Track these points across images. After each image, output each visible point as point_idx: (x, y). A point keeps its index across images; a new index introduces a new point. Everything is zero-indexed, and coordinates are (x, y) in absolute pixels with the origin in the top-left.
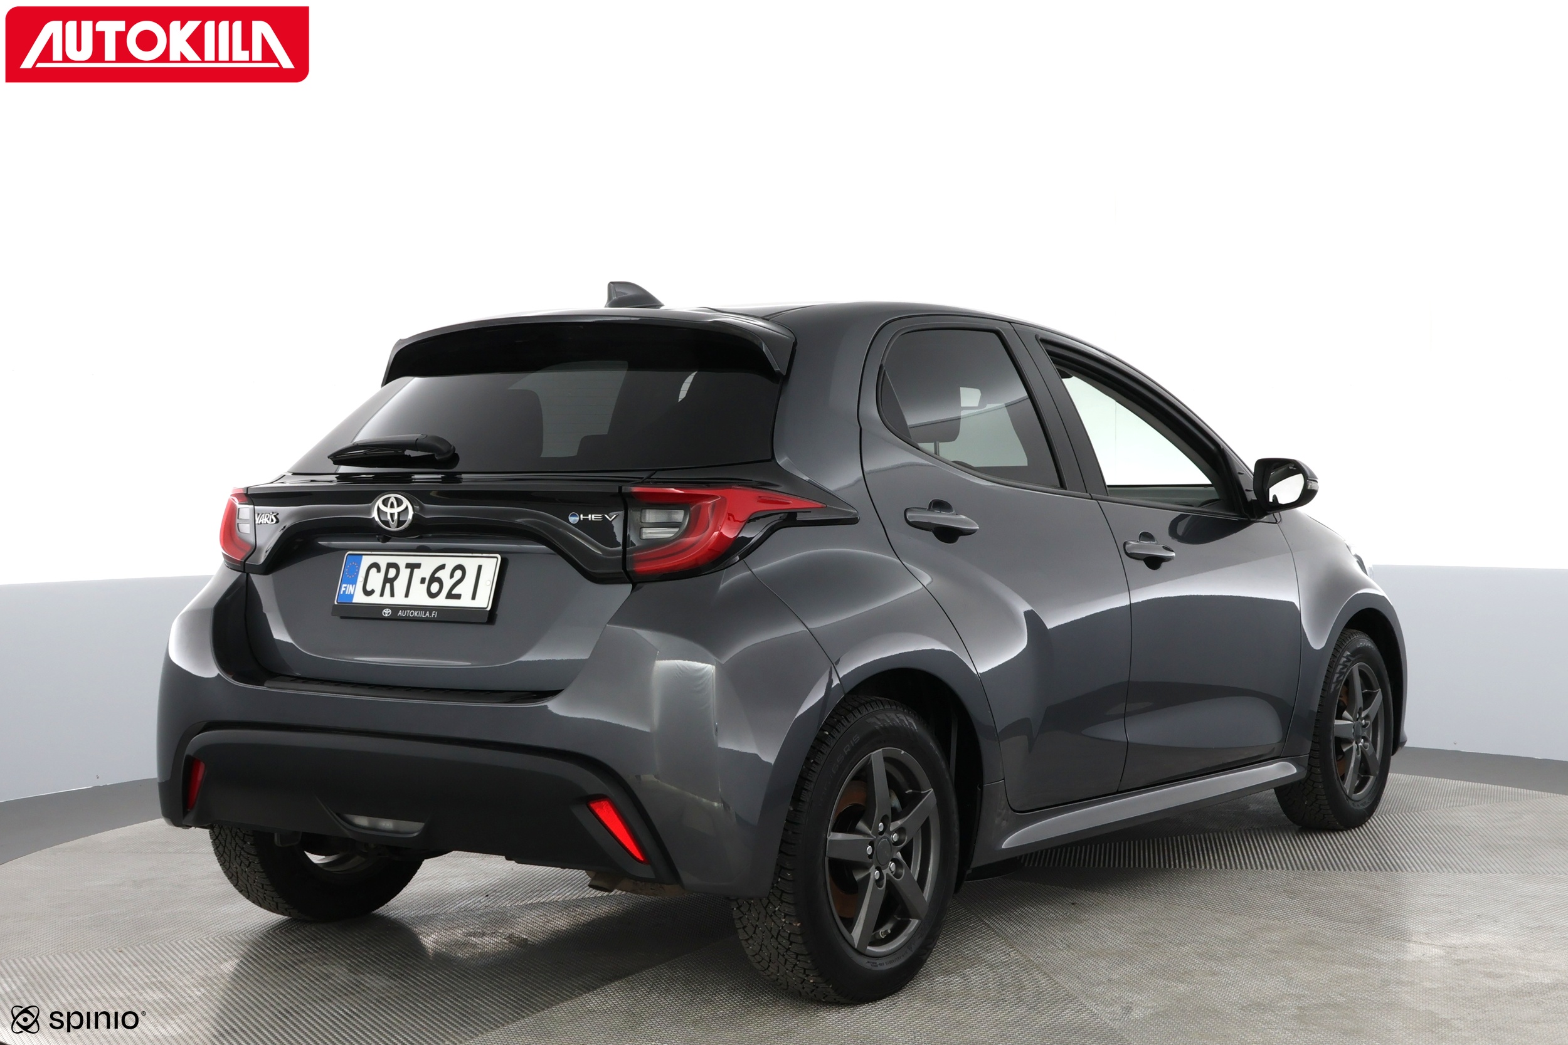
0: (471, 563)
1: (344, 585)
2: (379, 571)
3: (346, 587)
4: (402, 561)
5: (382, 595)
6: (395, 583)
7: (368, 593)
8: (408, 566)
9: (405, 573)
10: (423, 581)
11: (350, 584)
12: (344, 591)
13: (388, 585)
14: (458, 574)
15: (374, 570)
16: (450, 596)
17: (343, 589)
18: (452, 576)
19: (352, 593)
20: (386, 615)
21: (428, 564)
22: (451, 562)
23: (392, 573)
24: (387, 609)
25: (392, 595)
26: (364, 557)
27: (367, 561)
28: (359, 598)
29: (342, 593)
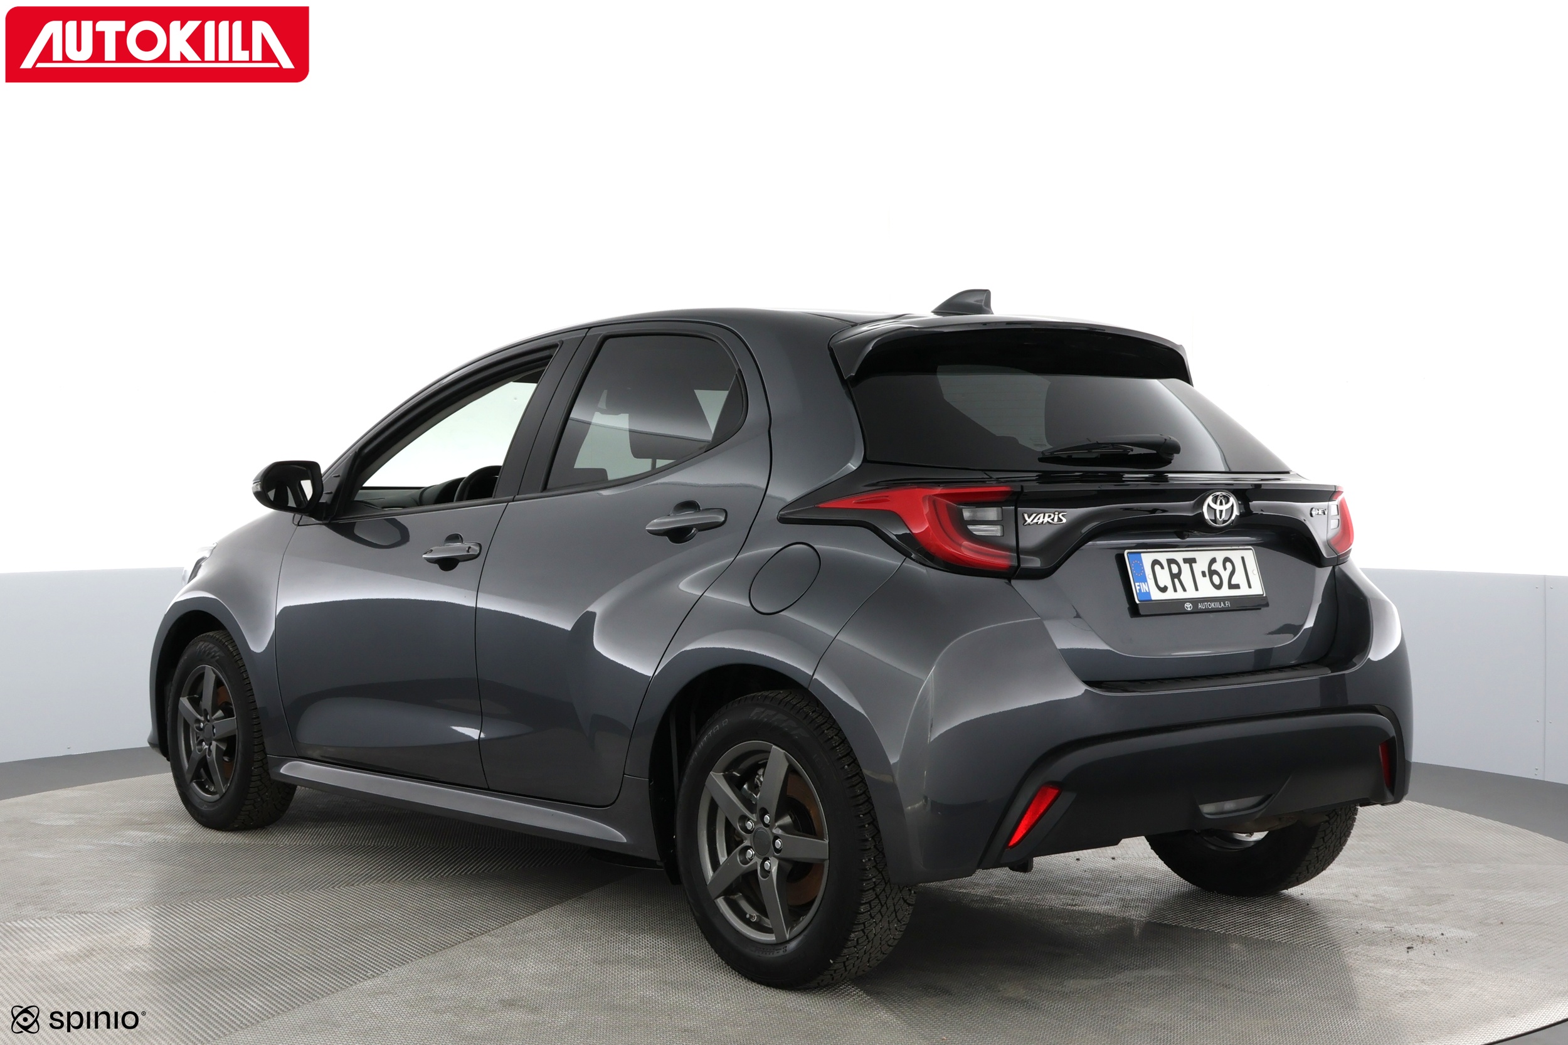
0: (1235, 555)
1: (1137, 584)
2: (1162, 568)
3: (1139, 586)
4: (1179, 556)
5: (1175, 590)
6: (1181, 577)
7: (1164, 590)
8: (1186, 561)
9: (1185, 568)
10: (1204, 574)
11: (1142, 582)
12: (1140, 590)
13: (1176, 581)
14: (1228, 565)
15: (1157, 567)
16: (1232, 586)
17: (1138, 588)
18: (1225, 569)
19: (1148, 591)
20: (1189, 609)
21: (1203, 558)
22: (1220, 555)
23: (1175, 569)
24: (1188, 603)
25: (1184, 590)
26: (1142, 555)
27: (1147, 558)
28: (1156, 595)
29: (1138, 591)
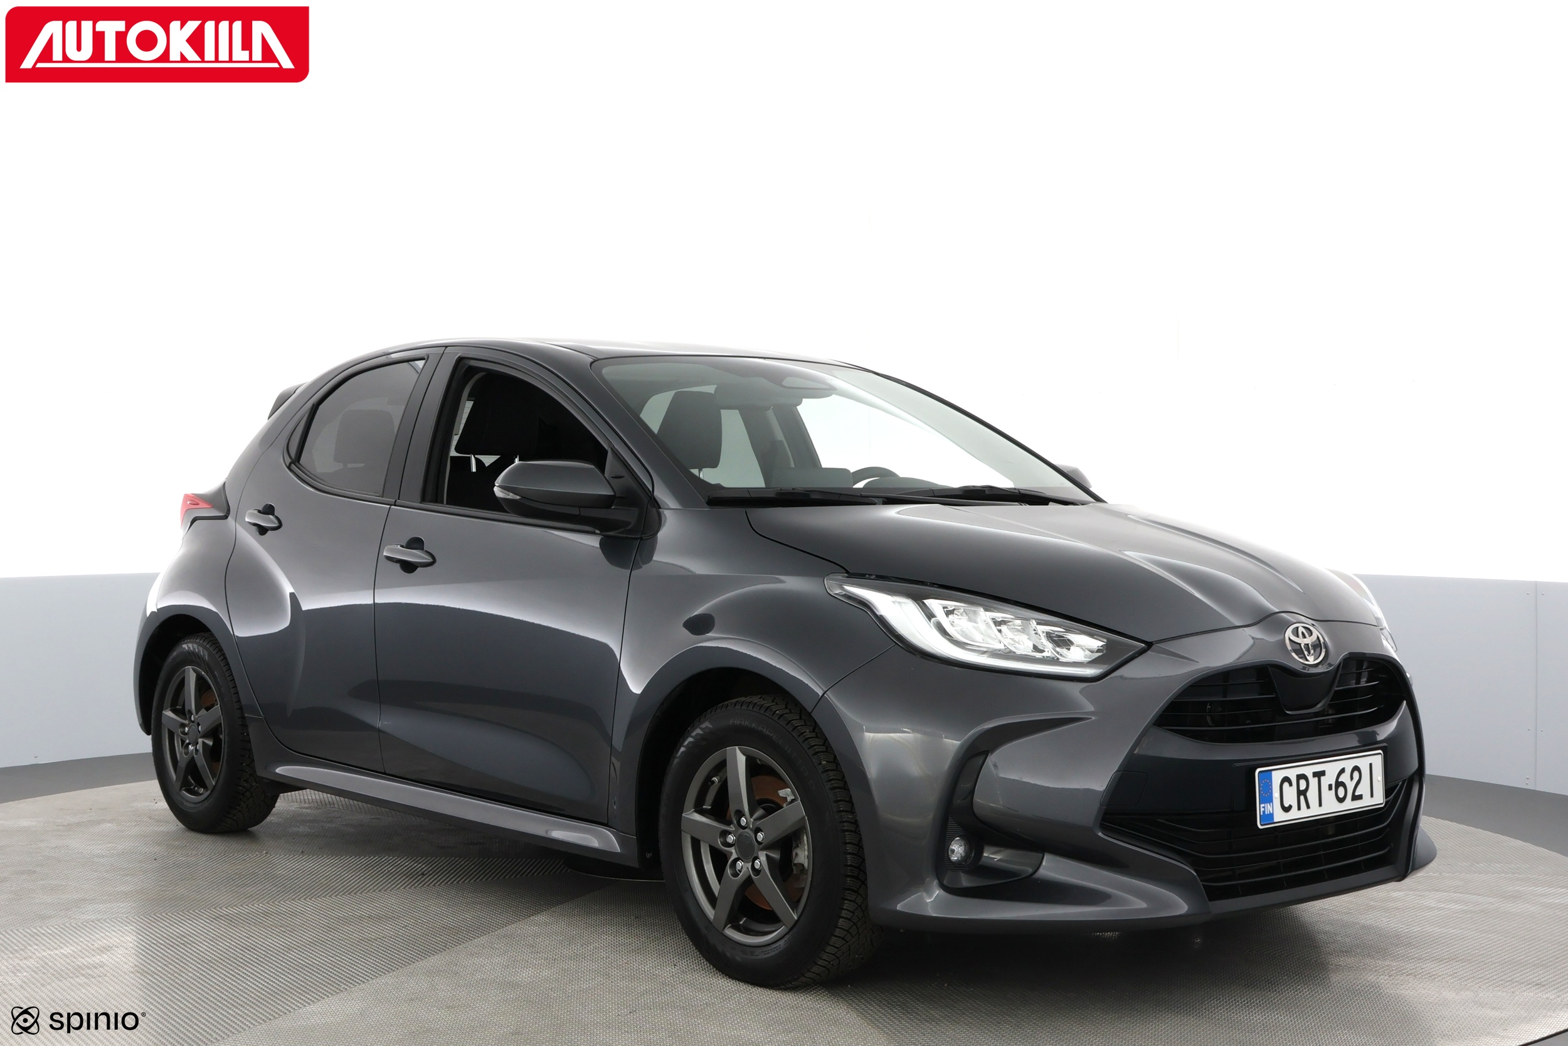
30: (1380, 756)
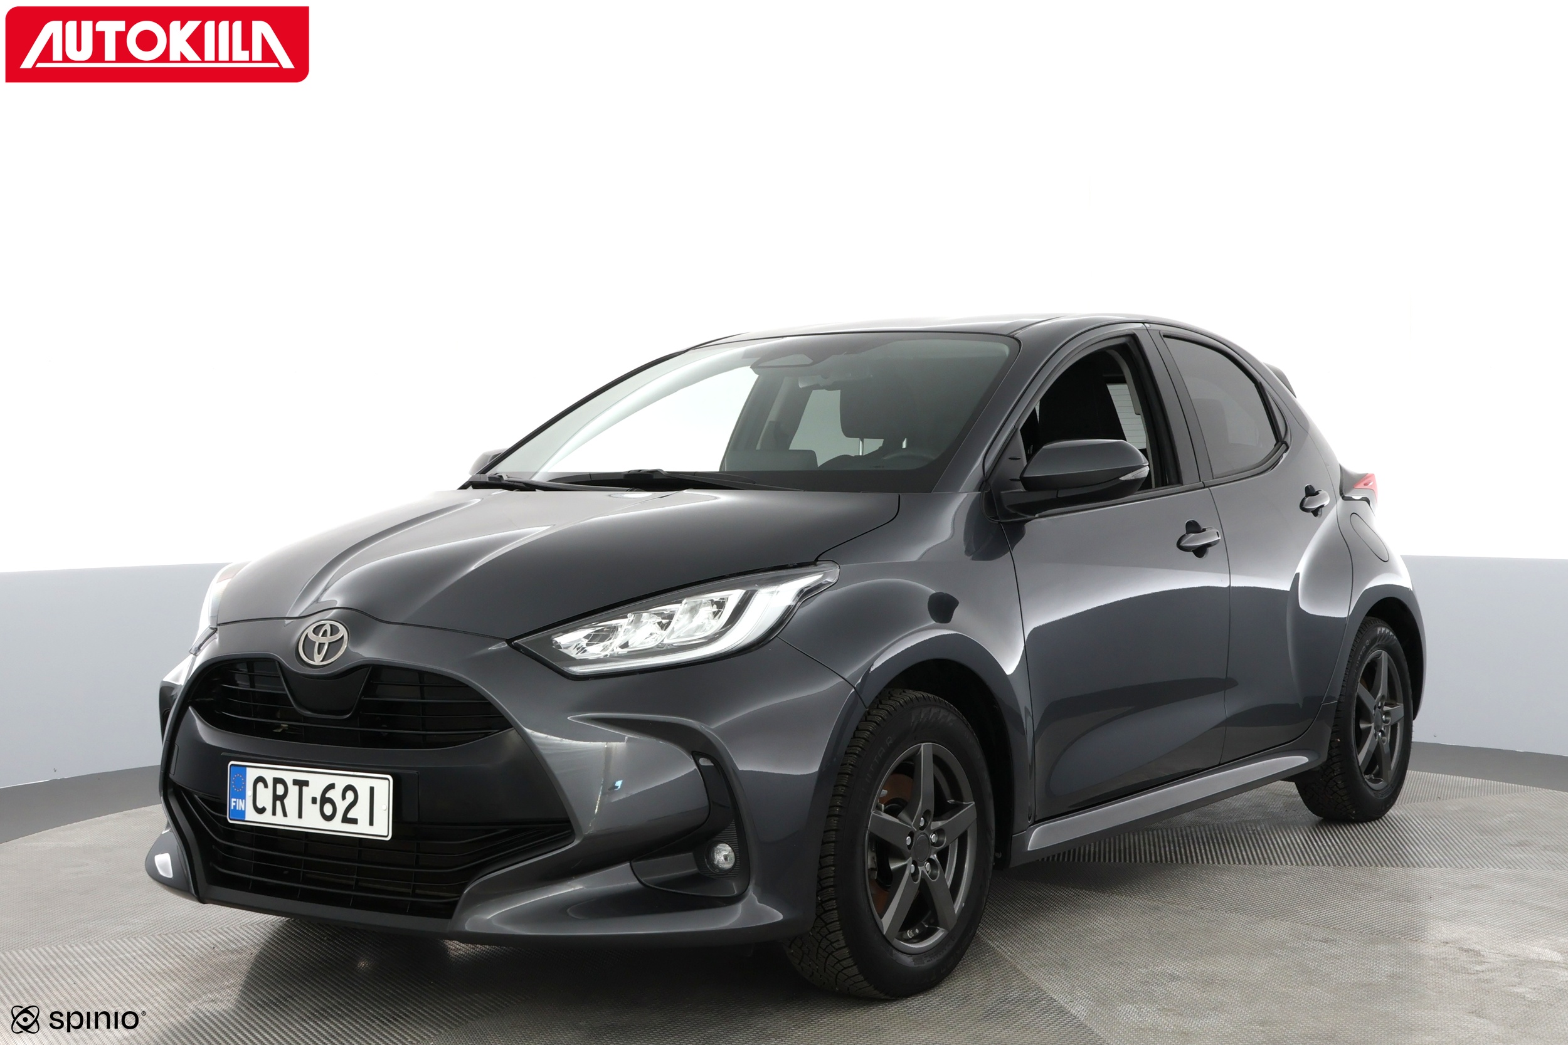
30: (387, 781)
